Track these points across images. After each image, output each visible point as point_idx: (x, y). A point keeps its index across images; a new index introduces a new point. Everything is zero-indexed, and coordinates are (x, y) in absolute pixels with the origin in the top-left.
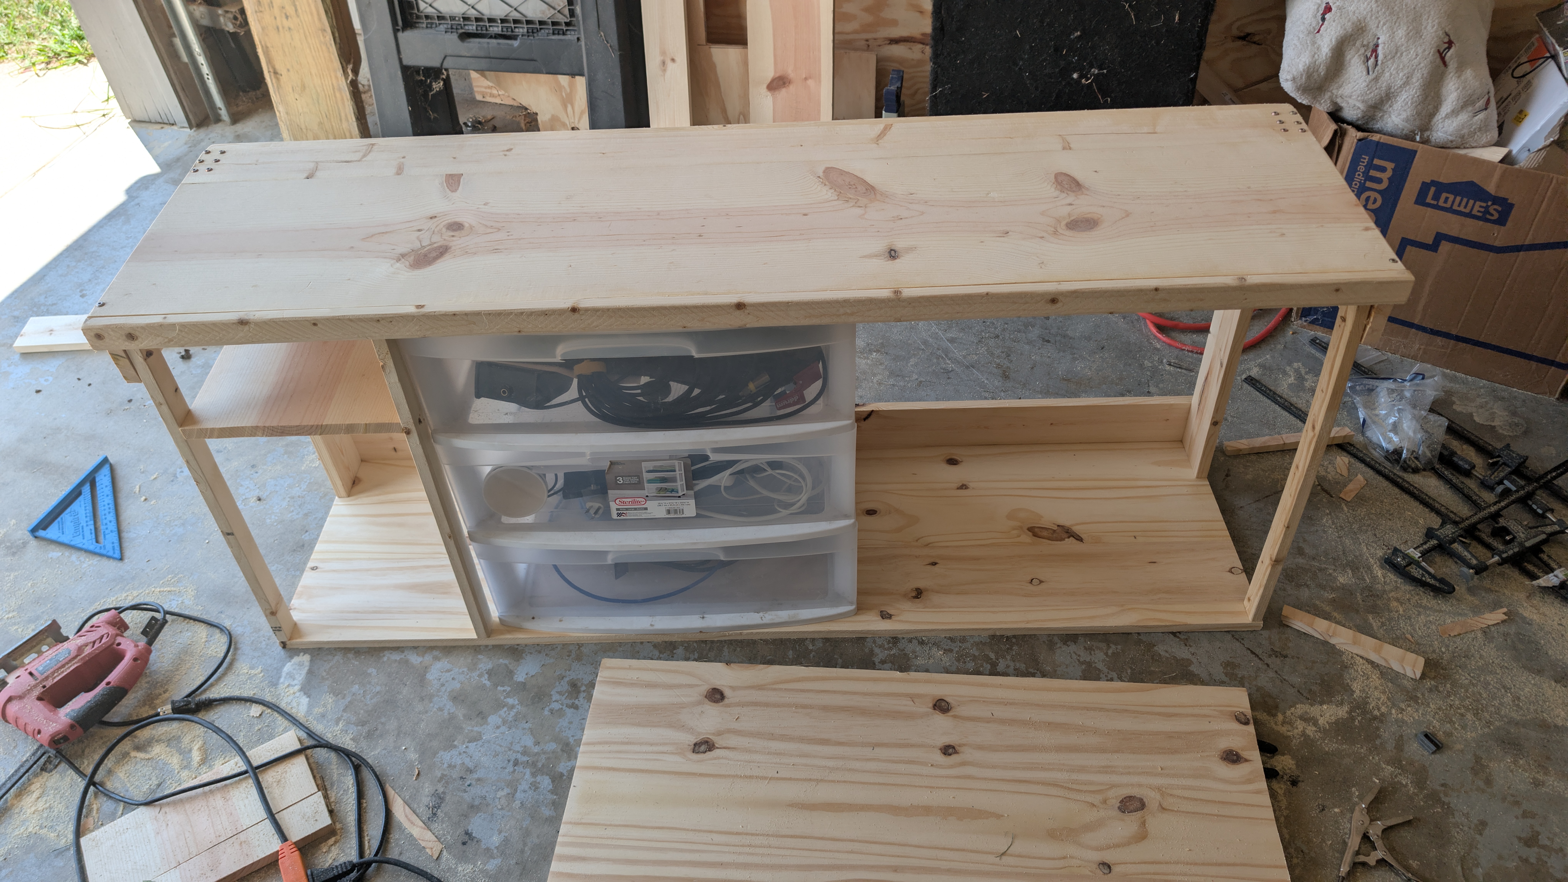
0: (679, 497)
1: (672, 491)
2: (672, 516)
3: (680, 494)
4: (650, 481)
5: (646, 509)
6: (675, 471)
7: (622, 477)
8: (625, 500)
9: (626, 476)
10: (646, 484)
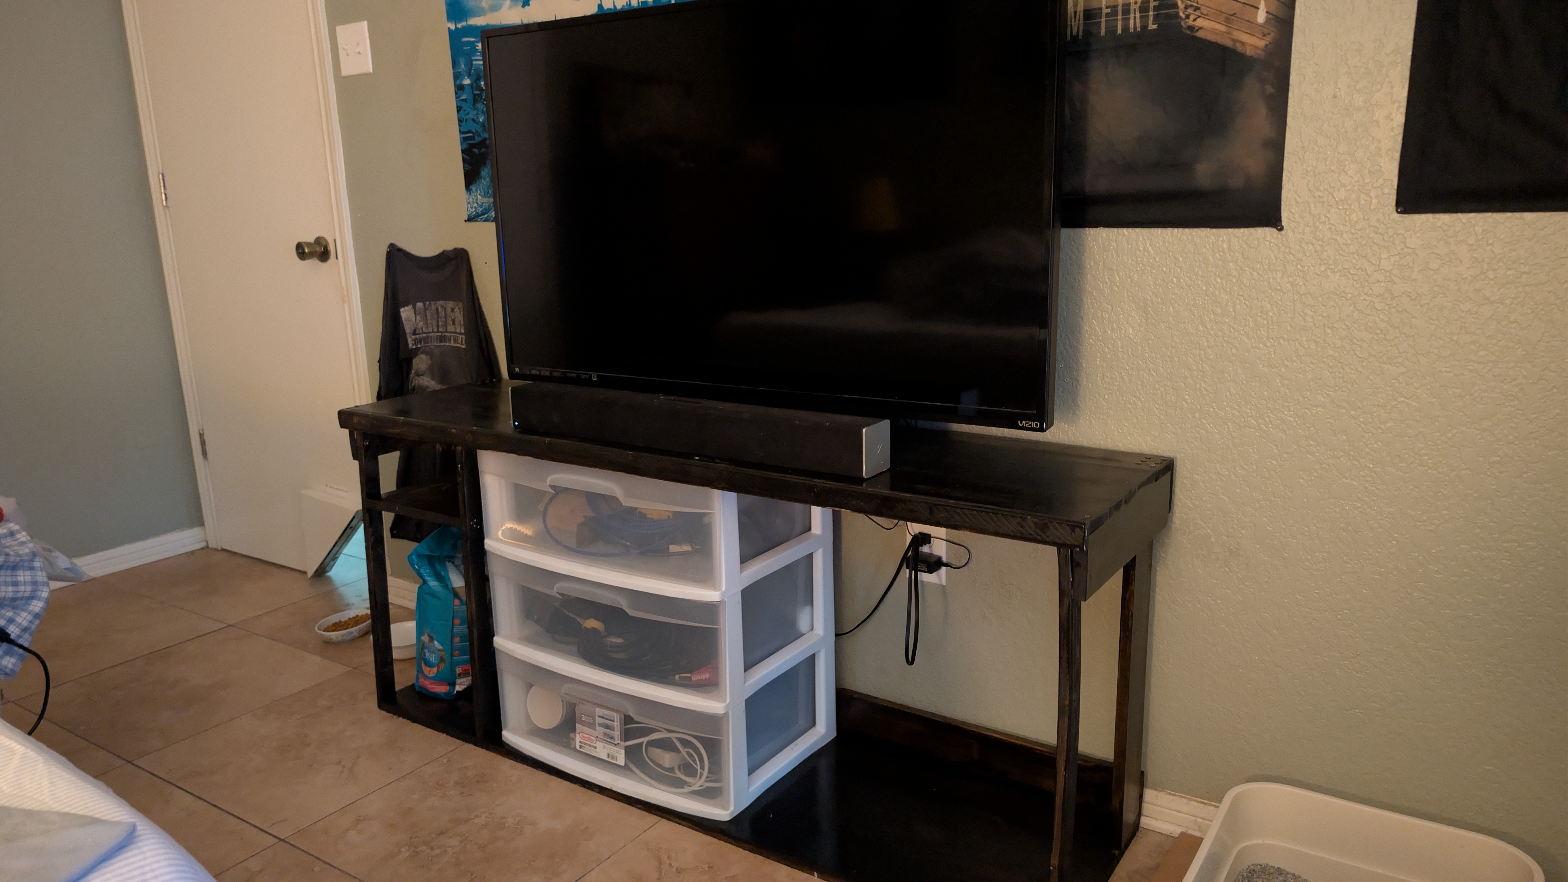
0: (616, 745)
1: (612, 738)
2: (609, 760)
3: (616, 743)
4: (600, 725)
5: (596, 748)
6: (614, 721)
7: (585, 715)
8: (585, 735)
9: (587, 716)
10: (597, 726)
